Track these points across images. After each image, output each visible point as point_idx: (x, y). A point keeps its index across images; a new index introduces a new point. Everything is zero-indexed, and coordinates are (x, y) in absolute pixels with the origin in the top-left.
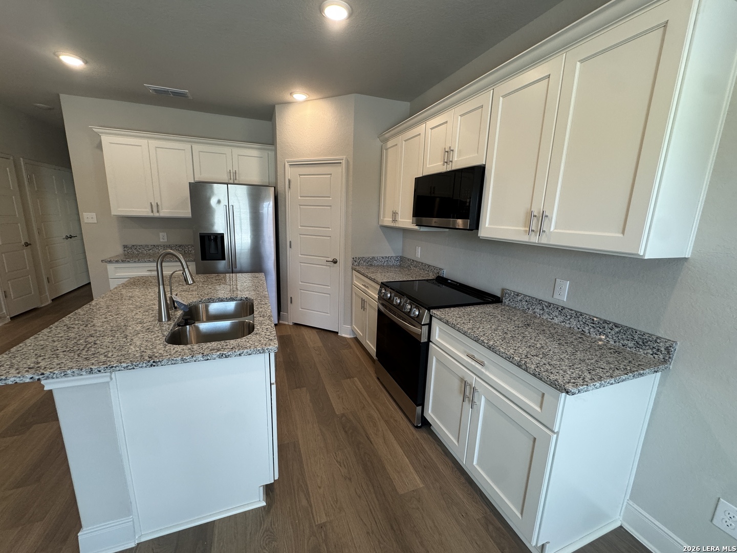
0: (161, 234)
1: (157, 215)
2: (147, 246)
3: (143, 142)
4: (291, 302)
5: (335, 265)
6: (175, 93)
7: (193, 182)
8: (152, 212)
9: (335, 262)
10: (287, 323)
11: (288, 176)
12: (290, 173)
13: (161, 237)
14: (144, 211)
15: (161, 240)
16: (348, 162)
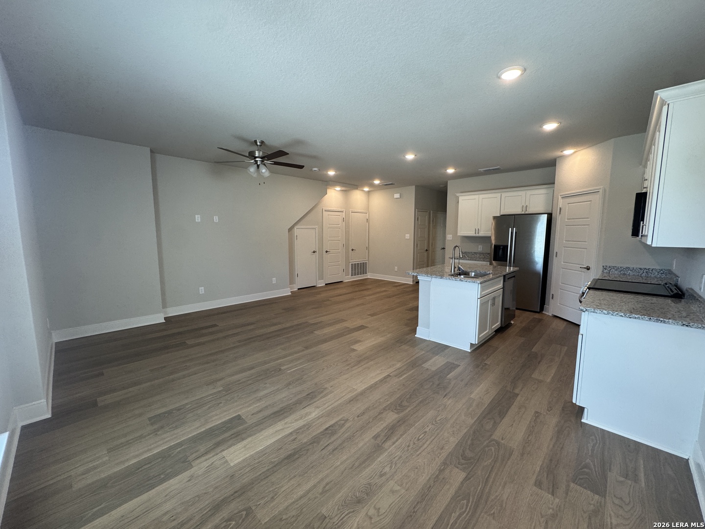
0: (480, 246)
1: (477, 235)
2: (471, 253)
3: (476, 197)
4: (552, 298)
5: (589, 271)
6: (493, 169)
7: (499, 215)
8: (475, 233)
9: (588, 268)
10: (547, 314)
11: (560, 205)
12: (561, 203)
13: (479, 248)
14: (471, 233)
15: (479, 250)
16: (605, 190)
